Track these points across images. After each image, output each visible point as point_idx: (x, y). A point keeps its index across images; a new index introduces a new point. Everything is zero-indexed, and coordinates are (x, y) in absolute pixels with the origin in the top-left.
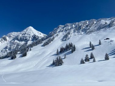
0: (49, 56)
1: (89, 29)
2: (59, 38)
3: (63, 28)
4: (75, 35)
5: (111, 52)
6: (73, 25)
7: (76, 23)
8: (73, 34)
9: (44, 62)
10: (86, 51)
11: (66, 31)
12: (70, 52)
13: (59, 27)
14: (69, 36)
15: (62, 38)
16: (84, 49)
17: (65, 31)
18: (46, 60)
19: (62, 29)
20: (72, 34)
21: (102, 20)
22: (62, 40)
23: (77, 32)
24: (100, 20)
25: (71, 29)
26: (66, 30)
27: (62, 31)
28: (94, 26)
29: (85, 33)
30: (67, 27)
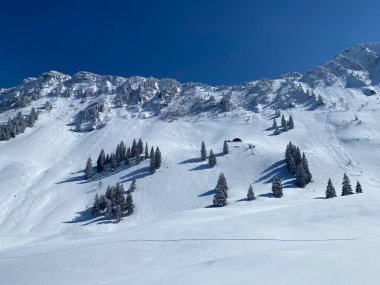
0: (51, 182)
1: (165, 105)
2: (58, 118)
3: (68, 84)
4: (124, 117)
5: (264, 174)
6: (108, 83)
7: (118, 79)
8: (113, 111)
9: (40, 207)
10: (195, 169)
11: (84, 96)
12: (144, 170)
13: (47, 78)
14: (102, 119)
15: (72, 120)
16: (185, 162)
17: (77, 97)
18: (48, 198)
19: (64, 88)
20: (109, 110)
21: (198, 88)
22: (74, 128)
23: (128, 109)
24: (194, 87)
25: (99, 92)
26: (81, 95)
27: (66, 95)
28: (179, 100)
29: (156, 117)
30: (84, 84)
